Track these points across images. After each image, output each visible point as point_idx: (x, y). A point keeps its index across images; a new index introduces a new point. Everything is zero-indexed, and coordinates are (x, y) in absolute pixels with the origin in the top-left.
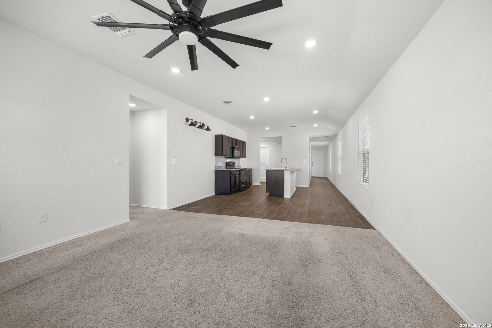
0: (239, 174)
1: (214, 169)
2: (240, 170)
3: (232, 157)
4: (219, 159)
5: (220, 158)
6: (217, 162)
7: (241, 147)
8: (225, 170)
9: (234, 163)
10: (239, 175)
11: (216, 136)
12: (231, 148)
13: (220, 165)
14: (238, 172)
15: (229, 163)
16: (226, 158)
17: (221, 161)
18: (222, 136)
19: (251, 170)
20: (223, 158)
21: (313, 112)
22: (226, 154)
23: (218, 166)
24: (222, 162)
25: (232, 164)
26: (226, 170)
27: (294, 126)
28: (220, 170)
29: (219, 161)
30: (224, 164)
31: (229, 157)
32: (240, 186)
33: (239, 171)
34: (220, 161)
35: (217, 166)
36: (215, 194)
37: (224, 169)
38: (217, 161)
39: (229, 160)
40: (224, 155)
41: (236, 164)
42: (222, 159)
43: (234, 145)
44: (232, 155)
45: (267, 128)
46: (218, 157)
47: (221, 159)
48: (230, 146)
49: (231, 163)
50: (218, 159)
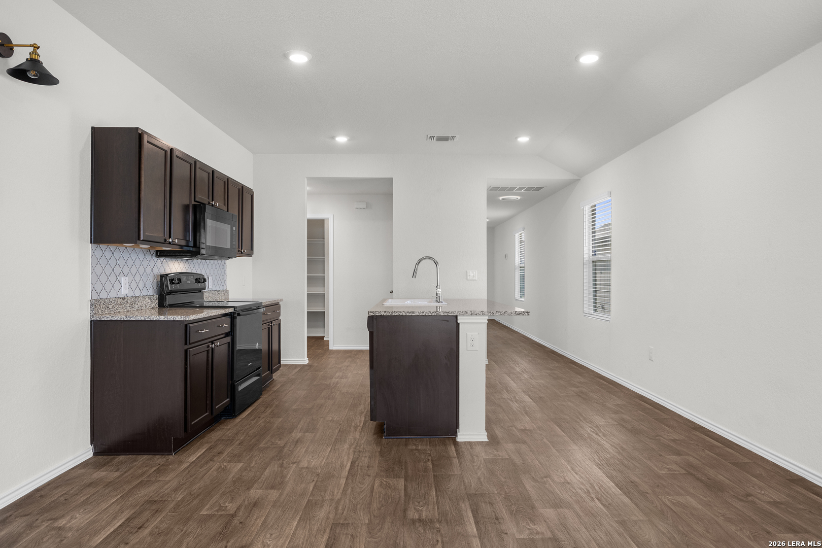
0: (227, 335)
1: (83, 318)
2: (232, 317)
3: (192, 250)
4: (121, 262)
5: (126, 255)
6: (103, 278)
7: (234, 209)
8: (155, 317)
9: (201, 280)
10: (229, 339)
11: (97, 133)
12: (186, 208)
13: (125, 291)
14: (226, 326)
15: (177, 279)
16: (161, 254)
17: (134, 270)
18: (137, 137)
19: (275, 307)
20: (141, 256)
21: (577, 58)
22: (158, 235)
23: (113, 295)
24: (138, 278)
25: (189, 283)
26: (162, 318)
27: (446, 139)
28: (123, 318)
29: (118, 270)
30: (149, 285)
31: (177, 249)
32: (232, 388)
33: (228, 319)
34: (126, 270)
35: (103, 295)
36: (90, 454)
37: (148, 312)
38: (108, 270)
39: (175, 267)
40: (146, 241)
41: (210, 285)
42: (138, 263)
43: (202, 197)
44: (191, 238)
45: (342, 139)
46: (112, 247)
47: (130, 262)
48: (181, 198)
49: (184, 279)
50: (112, 261)
